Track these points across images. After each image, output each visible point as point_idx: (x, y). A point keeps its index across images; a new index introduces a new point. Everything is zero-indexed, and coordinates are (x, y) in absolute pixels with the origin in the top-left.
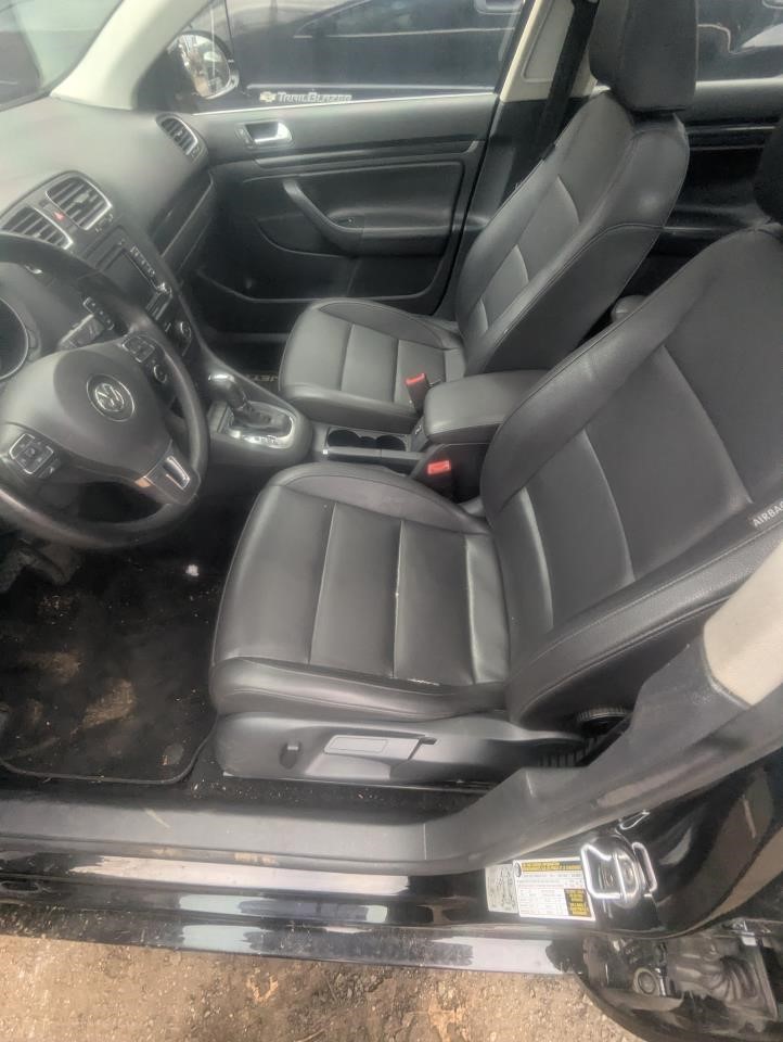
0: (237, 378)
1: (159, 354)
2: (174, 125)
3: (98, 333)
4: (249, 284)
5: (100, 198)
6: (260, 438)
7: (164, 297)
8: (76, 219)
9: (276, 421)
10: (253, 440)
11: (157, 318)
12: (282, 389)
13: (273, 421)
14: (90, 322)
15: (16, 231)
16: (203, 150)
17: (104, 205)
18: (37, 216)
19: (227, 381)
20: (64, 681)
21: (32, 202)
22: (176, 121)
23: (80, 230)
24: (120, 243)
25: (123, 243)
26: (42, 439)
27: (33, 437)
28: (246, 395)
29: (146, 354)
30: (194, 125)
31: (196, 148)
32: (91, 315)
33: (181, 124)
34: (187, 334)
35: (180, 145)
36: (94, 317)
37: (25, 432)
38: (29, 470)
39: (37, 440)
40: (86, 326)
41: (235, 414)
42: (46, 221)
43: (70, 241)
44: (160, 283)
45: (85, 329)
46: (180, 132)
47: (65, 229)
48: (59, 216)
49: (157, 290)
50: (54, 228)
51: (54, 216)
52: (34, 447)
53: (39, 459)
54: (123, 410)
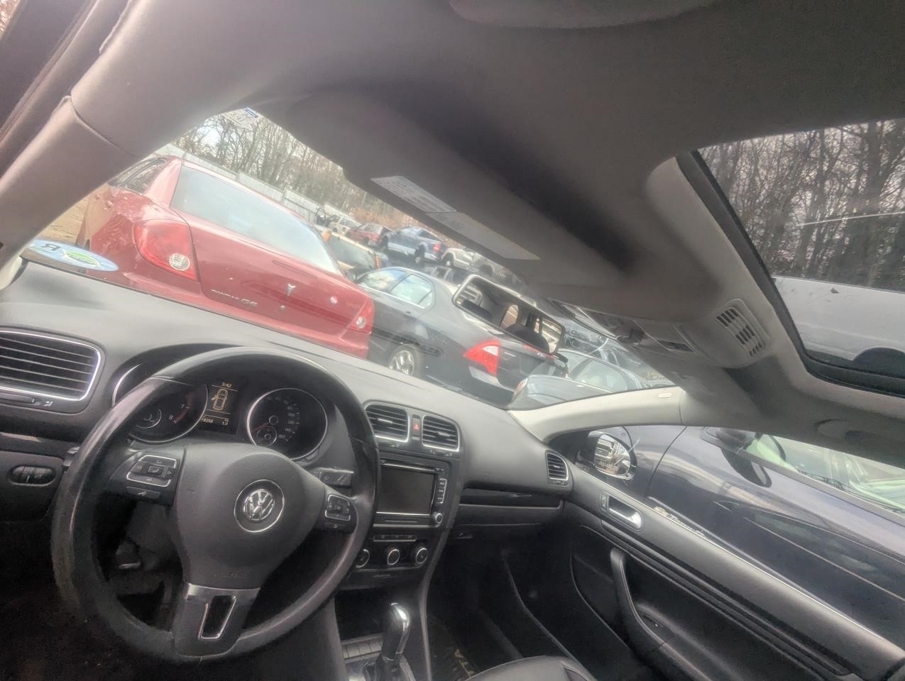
1: (350, 528)
2: (559, 462)
3: (342, 484)
4: (533, 595)
5: (456, 443)
7: (432, 521)
8: (424, 437)
14: (346, 474)
16: (569, 487)
17: (455, 448)
18: (405, 417)
19: (401, 622)
21: (410, 412)
22: (562, 462)
23: (420, 442)
24: (438, 469)
25: (440, 471)
26: (176, 474)
27: (175, 467)
28: (405, 650)
29: (337, 517)
30: (575, 473)
31: (562, 481)
32: (352, 472)
33: (564, 466)
34: (420, 560)
35: (550, 471)
36: (352, 474)
37: (178, 460)
38: (130, 477)
39: (174, 471)
40: (341, 474)
41: (379, 660)
42: (406, 423)
43: (406, 441)
44: (438, 511)
45: (338, 475)
46: (559, 467)
47: (412, 435)
48: (417, 427)
49: (431, 513)
50: (405, 428)
51: (413, 425)
52: (161, 471)
53: (149, 479)
54: (252, 521)
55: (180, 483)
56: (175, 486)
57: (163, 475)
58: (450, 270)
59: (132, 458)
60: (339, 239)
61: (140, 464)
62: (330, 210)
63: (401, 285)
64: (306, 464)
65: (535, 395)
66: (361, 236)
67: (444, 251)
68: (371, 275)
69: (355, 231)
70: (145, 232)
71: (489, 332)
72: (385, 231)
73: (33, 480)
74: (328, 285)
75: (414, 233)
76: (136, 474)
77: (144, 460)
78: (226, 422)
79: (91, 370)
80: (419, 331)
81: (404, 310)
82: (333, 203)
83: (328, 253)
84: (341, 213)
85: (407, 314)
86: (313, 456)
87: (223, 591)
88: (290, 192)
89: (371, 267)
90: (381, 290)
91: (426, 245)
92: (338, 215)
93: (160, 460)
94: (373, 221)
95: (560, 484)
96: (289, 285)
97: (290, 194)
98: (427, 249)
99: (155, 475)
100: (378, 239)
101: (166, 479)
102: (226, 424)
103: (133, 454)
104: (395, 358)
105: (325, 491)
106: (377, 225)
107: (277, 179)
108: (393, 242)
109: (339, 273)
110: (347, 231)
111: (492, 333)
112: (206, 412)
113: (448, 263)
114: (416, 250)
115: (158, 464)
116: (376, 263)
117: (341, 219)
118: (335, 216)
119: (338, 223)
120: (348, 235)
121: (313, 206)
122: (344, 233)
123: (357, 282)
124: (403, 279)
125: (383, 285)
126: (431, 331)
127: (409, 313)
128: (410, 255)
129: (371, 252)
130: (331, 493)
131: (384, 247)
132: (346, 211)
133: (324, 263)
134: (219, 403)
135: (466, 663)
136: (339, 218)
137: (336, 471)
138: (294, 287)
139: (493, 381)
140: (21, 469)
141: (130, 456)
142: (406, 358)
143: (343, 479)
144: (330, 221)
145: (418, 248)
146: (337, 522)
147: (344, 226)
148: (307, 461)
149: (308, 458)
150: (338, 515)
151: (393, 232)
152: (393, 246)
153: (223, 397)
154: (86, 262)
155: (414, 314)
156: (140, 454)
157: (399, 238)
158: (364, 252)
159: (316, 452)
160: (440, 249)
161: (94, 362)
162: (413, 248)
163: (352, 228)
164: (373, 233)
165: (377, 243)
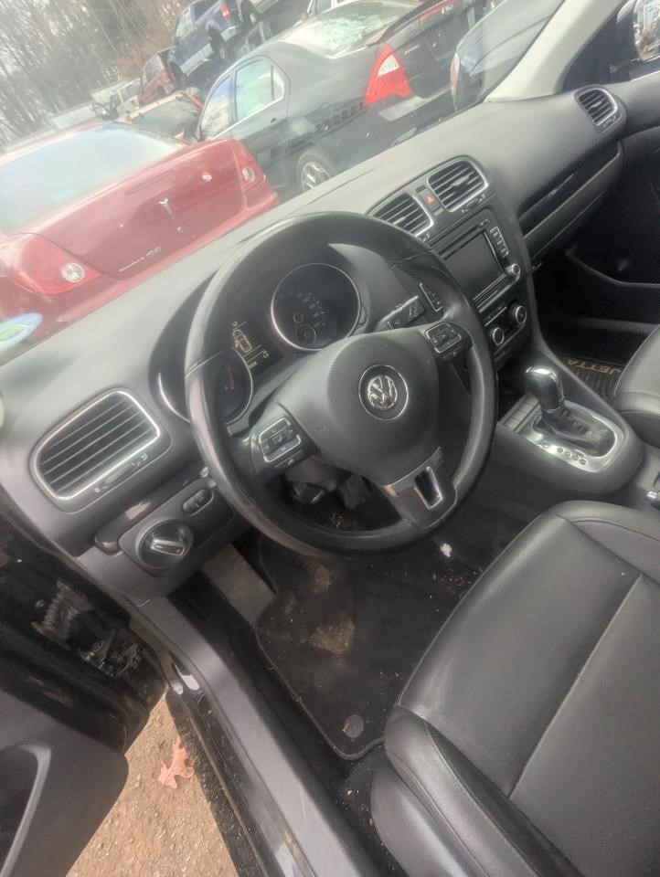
0: (561, 374)
1: (466, 344)
2: (597, 95)
4: (623, 265)
5: (480, 179)
6: (565, 450)
7: (511, 278)
8: (446, 203)
9: (593, 436)
10: (553, 450)
11: (480, 311)
12: (620, 394)
13: (589, 434)
14: (413, 304)
15: (382, 218)
16: (623, 117)
17: (482, 185)
18: (411, 200)
19: (547, 378)
20: (316, 591)
21: (410, 190)
22: (599, 93)
23: (445, 212)
24: (482, 224)
25: (486, 223)
26: (296, 428)
27: (289, 424)
28: (565, 394)
29: (449, 344)
30: (620, 94)
31: (612, 117)
32: (416, 297)
33: (604, 96)
34: (521, 319)
35: (593, 117)
36: (418, 299)
37: (285, 417)
38: (268, 459)
39: (291, 427)
40: (407, 308)
41: (545, 415)
42: (416, 206)
43: (432, 223)
44: (509, 264)
45: (406, 310)
46: (600, 103)
47: (432, 212)
48: (430, 200)
49: (505, 271)
50: (421, 211)
51: (426, 200)
52: (283, 435)
53: (283, 448)
54: (391, 409)
55: (306, 430)
56: (304, 435)
57: (289, 437)
58: (261, 26)
59: (253, 445)
60: (141, 115)
61: (264, 445)
62: (102, 95)
63: (239, 99)
64: (364, 327)
65: (477, 68)
66: (154, 93)
67: (236, 7)
68: (204, 122)
69: (143, 92)
70: (23, 274)
71: (370, 46)
72: (164, 56)
73: (201, 504)
74: (184, 169)
75: (190, 22)
76: (270, 454)
77: (263, 438)
78: (266, 354)
79: (135, 409)
80: (299, 128)
81: (265, 123)
82: (96, 87)
83: (151, 136)
84: (113, 88)
85: (274, 123)
86: (363, 316)
87: (417, 471)
88: (55, 119)
89: (195, 115)
90: (228, 126)
91: (211, 23)
92: (112, 93)
93: (273, 428)
94: (143, 60)
95: (611, 123)
96: (162, 203)
97: (60, 121)
98: (219, 28)
99: (284, 442)
100: (169, 76)
101: (294, 438)
102: (268, 355)
103: (250, 441)
104: (303, 182)
105: (419, 334)
106: (151, 60)
107: (32, 119)
108: (184, 61)
109: (180, 146)
110: (137, 103)
111: (374, 44)
112: (246, 359)
113: (253, 18)
114: (210, 42)
115: (276, 433)
116: (195, 104)
117: (120, 95)
118: (112, 97)
119: (123, 104)
120: (142, 104)
121: (85, 111)
122: (137, 108)
123: (202, 138)
124: (234, 89)
125: (224, 118)
126: (310, 116)
127: (274, 120)
128: (211, 57)
129: (180, 96)
130: (424, 330)
131: (182, 79)
132: (114, 80)
133: (160, 151)
134: (243, 343)
135: (583, 364)
136: (117, 95)
137: (401, 309)
138: (166, 200)
139: (415, 102)
140: (185, 506)
141: (250, 444)
142: (312, 172)
143: (413, 310)
144: (115, 109)
145: (210, 38)
146: (452, 348)
147: (131, 99)
148: (362, 324)
149: (361, 321)
150: (448, 343)
151: (172, 48)
152: (188, 66)
153: (242, 337)
154: (17, 334)
155: (280, 115)
156: (254, 437)
157: (184, 50)
158: (174, 104)
159: (363, 310)
160: (229, 10)
161: (128, 402)
162: (205, 45)
163: (137, 93)
164: (158, 75)
165: (172, 81)
